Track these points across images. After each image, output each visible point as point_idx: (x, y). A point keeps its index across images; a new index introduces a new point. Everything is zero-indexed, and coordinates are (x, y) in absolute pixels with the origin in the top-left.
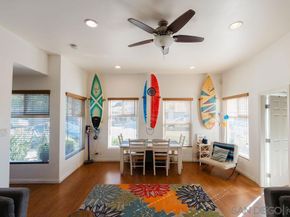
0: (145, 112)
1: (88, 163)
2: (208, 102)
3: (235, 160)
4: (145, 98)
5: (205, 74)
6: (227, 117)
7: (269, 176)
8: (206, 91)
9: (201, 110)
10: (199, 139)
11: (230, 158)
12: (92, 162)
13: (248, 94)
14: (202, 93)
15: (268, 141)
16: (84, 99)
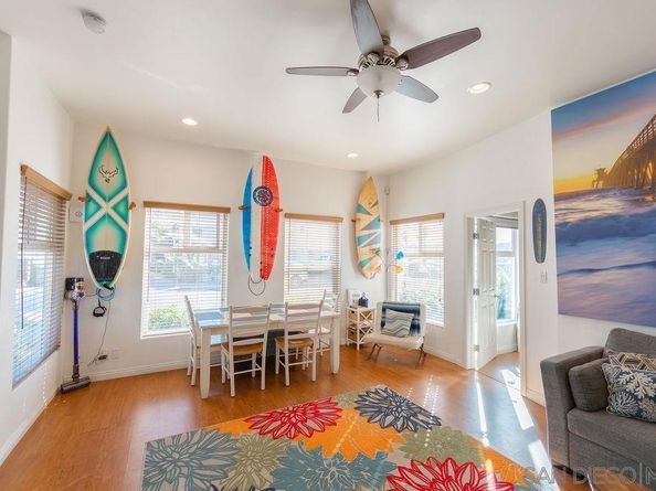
0: (247, 242)
1: (73, 390)
2: (369, 227)
3: (423, 330)
4: (246, 209)
5: (363, 173)
6: (400, 255)
7: (477, 348)
8: (365, 205)
9: (356, 241)
10: (353, 299)
11: (415, 327)
12: (87, 385)
13: (442, 216)
14: (359, 209)
15: (476, 292)
16: (62, 198)
